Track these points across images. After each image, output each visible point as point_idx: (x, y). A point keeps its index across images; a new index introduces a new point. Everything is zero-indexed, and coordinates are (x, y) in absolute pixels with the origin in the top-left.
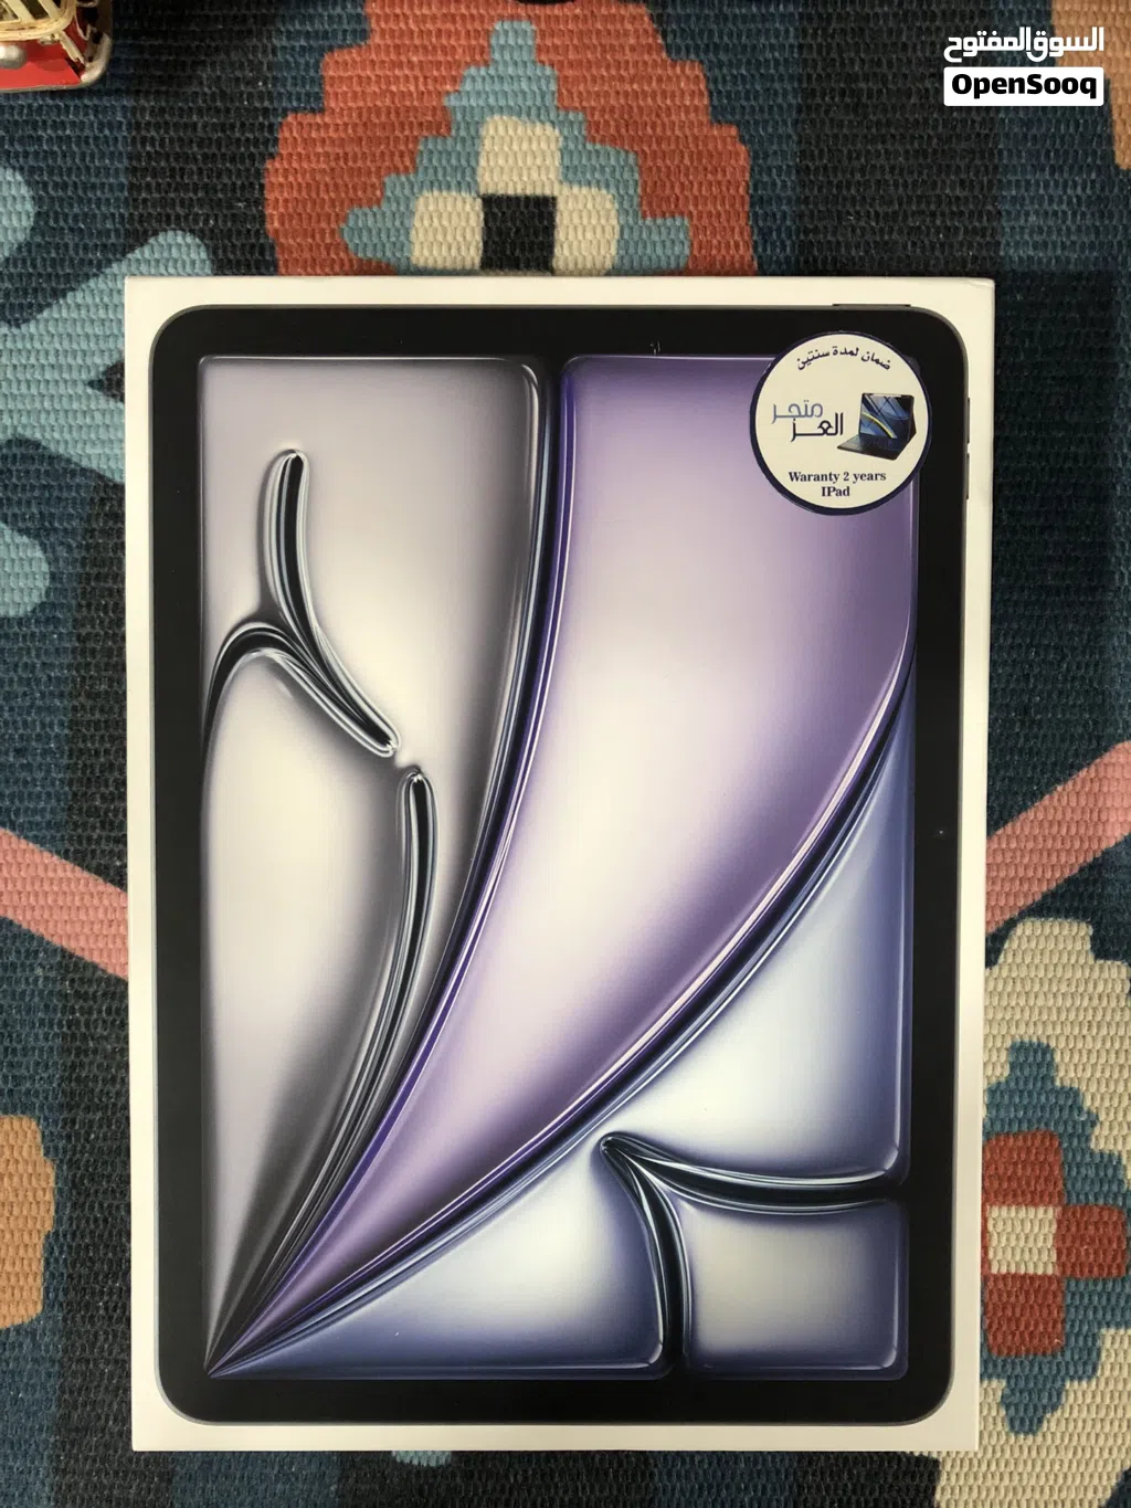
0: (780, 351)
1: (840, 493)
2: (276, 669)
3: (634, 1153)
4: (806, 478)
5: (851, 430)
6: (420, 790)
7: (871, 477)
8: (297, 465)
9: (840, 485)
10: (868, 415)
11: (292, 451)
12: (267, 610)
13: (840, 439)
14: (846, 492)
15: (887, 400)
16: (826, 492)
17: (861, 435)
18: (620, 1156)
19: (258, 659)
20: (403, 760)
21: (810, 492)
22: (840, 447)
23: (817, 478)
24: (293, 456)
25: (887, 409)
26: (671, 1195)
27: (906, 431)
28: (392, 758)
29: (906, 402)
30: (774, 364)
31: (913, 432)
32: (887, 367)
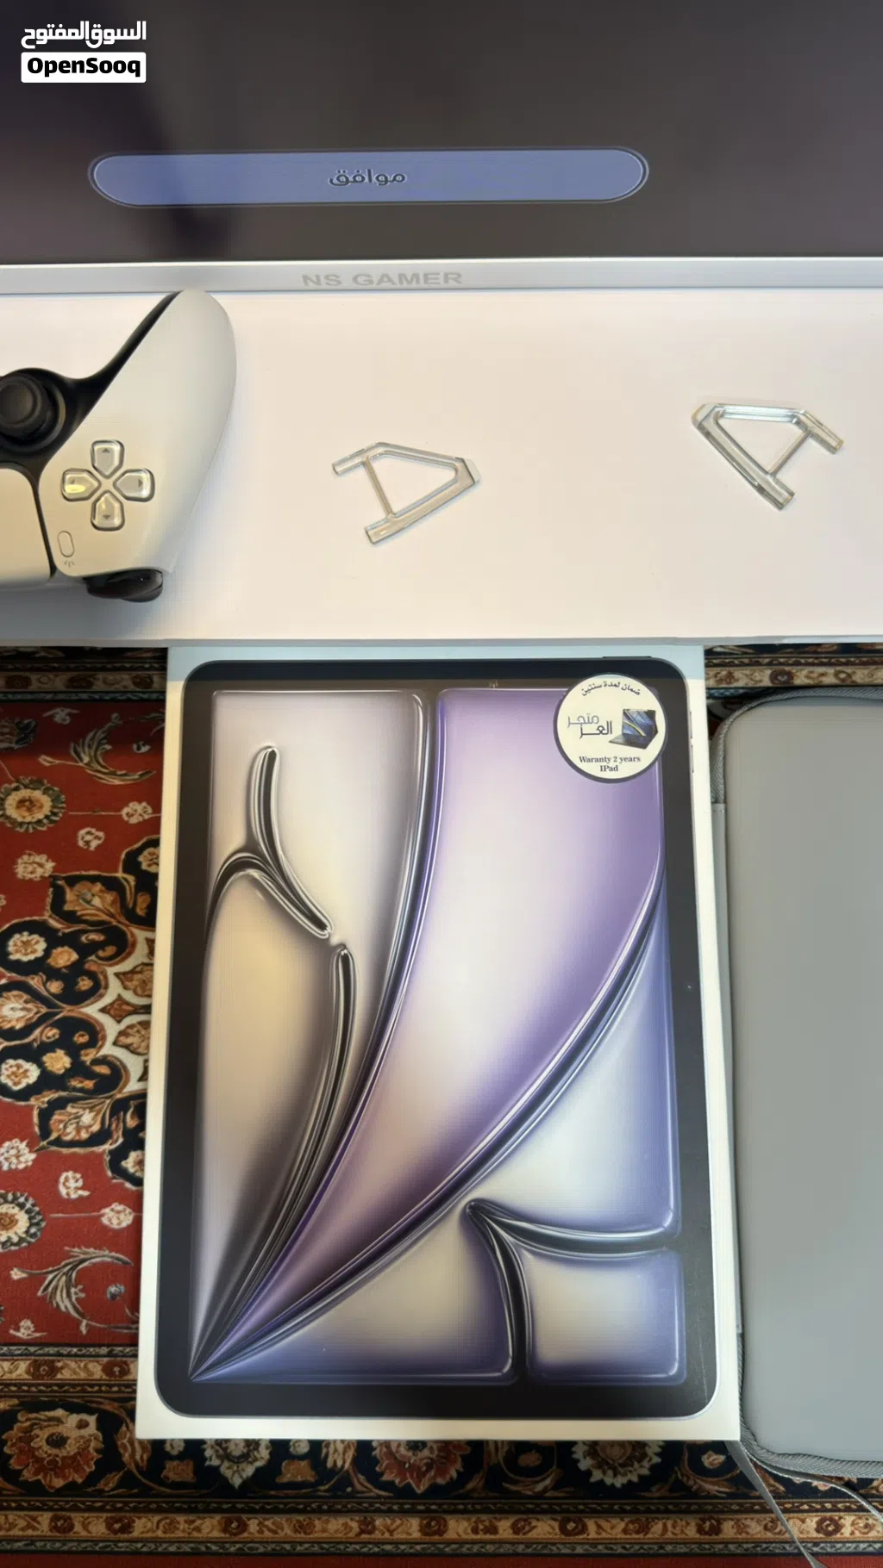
0: (571, 686)
1: (612, 769)
2: (255, 882)
3: (489, 1214)
4: (590, 760)
5: (617, 731)
6: (346, 960)
7: (631, 760)
8: (272, 756)
9: (612, 764)
10: (627, 721)
11: (270, 747)
12: (250, 845)
13: (611, 737)
14: (616, 769)
15: (639, 713)
16: (603, 769)
17: (624, 734)
18: (481, 1219)
19: (242, 876)
20: (335, 941)
21: (593, 769)
22: (611, 742)
23: (597, 760)
24: (270, 750)
25: (639, 718)
26: (516, 1246)
27: (652, 731)
28: (328, 939)
29: (651, 714)
30: (567, 692)
31: (656, 732)
32: (638, 694)
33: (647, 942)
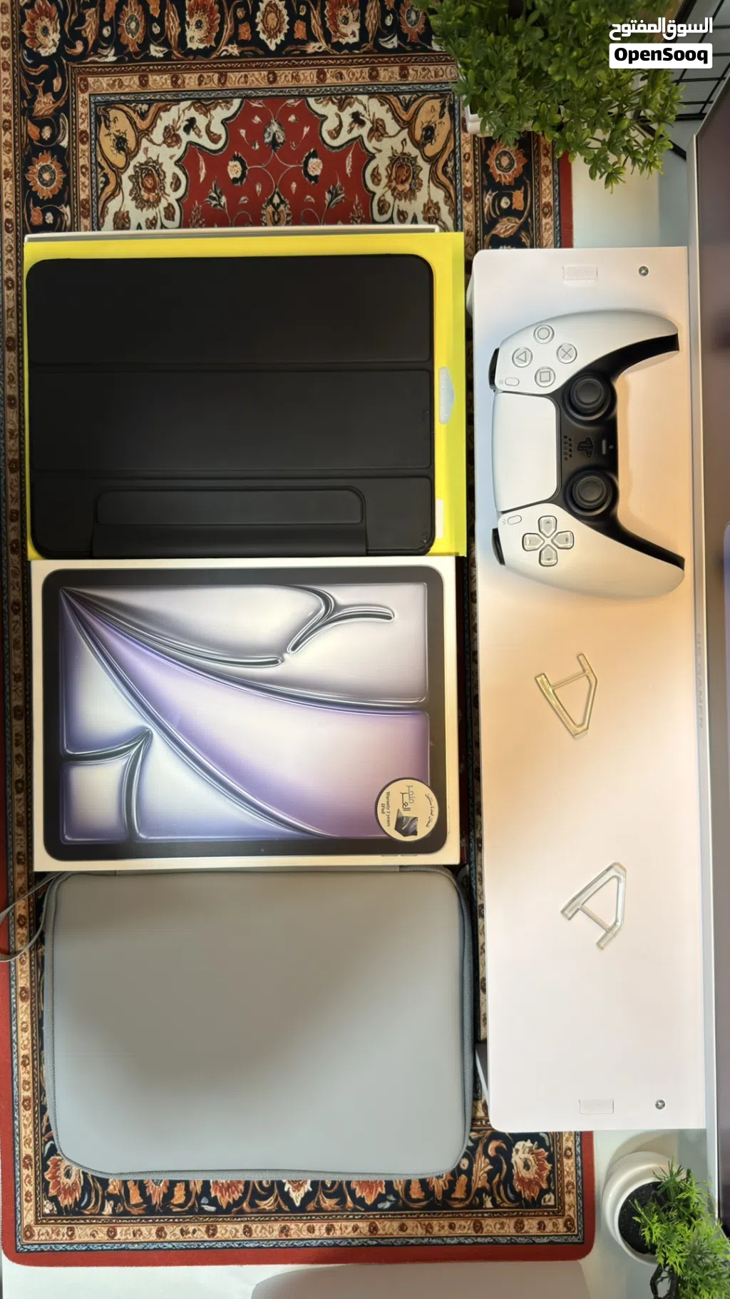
0: (432, 788)
1: (383, 810)
2: (318, 611)
3: (146, 741)
4: (388, 798)
5: (405, 814)
6: (275, 662)
7: (388, 821)
8: (389, 618)
9: (385, 810)
10: (410, 820)
11: (394, 616)
12: (338, 607)
13: (401, 809)
14: (383, 812)
15: (416, 826)
16: (383, 806)
17: (403, 817)
18: (143, 737)
19: (321, 605)
20: (286, 656)
21: (383, 800)
22: (399, 810)
23: (388, 802)
24: (392, 616)
25: (412, 826)
26: (129, 756)
27: (405, 833)
28: (286, 652)
29: (415, 833)
30: (427, 786)
31: (405, 836)
32: (427, 826)
33: (286, 827)
